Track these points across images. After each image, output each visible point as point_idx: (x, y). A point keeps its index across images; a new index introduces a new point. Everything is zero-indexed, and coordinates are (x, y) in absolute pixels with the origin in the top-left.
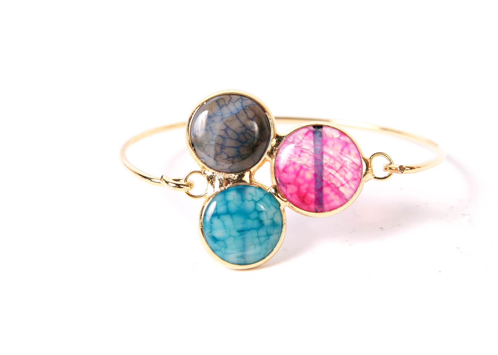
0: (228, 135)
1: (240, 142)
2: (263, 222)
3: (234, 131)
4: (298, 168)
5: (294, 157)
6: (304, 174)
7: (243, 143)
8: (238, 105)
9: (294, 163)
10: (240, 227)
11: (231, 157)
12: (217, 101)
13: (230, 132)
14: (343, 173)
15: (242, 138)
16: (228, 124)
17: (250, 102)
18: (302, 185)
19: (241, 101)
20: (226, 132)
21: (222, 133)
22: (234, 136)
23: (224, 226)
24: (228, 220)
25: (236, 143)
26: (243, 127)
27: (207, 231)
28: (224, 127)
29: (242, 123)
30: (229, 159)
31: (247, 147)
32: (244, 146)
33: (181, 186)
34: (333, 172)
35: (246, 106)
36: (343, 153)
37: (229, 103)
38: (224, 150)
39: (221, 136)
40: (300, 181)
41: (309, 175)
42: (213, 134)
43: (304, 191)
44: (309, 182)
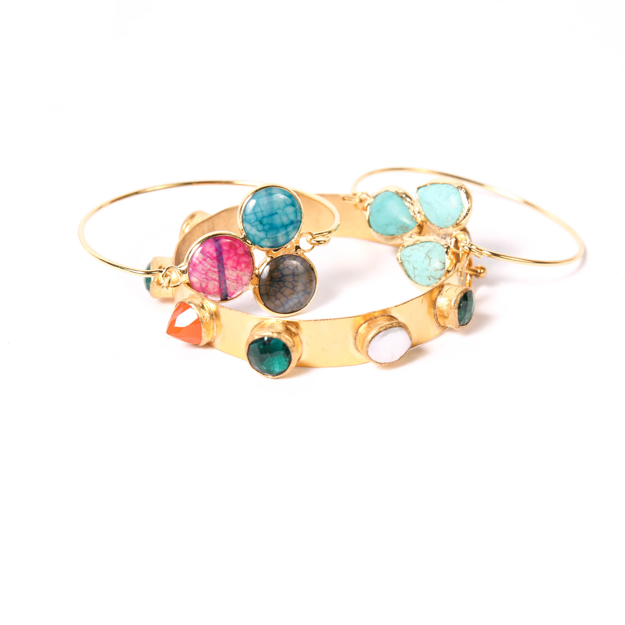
0: (291, 283)
1: (282, 281)
2: (259, 223)
3: (288, 287)
4: (239, 268)
5: (242, 275)
6: (234, 264)
7: (280, 280)
8: (287, 306)
9: (241, 270)
10: (276, 216)
11: (286, 268)
12: (302, 305)
13: (290, 286)
14: (205, 269)
15: (281, 284)
16: (293, 291)
17: (278, 311)
18: (234, 256)
19: (285, 309)
20: (293, 285)
21: (295, 284)
22: (287, 284)
23: (287, 216)
24: (285, 220)
25: (285, 279)
26: (282, 292)
27: (298, 209)
28: (295, 289)
29: (283, 294)
30: (287, 266)
31: (277, 278)
32: (279, 278)
33: (321, 242)
34: (212, 268)
35: (281, 307)
36: (206, 284)
37: (294, 306)
38: (292, 272)
39: (296, 281)
40: (235, 258)
41: (230, 263)
42: (302, 282)
43: (232, 251)
44: (228, 258)
